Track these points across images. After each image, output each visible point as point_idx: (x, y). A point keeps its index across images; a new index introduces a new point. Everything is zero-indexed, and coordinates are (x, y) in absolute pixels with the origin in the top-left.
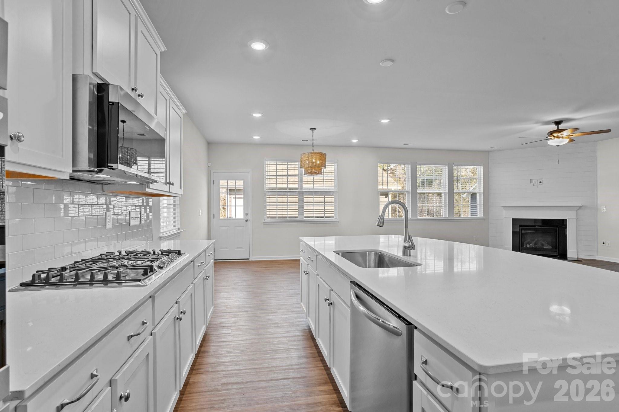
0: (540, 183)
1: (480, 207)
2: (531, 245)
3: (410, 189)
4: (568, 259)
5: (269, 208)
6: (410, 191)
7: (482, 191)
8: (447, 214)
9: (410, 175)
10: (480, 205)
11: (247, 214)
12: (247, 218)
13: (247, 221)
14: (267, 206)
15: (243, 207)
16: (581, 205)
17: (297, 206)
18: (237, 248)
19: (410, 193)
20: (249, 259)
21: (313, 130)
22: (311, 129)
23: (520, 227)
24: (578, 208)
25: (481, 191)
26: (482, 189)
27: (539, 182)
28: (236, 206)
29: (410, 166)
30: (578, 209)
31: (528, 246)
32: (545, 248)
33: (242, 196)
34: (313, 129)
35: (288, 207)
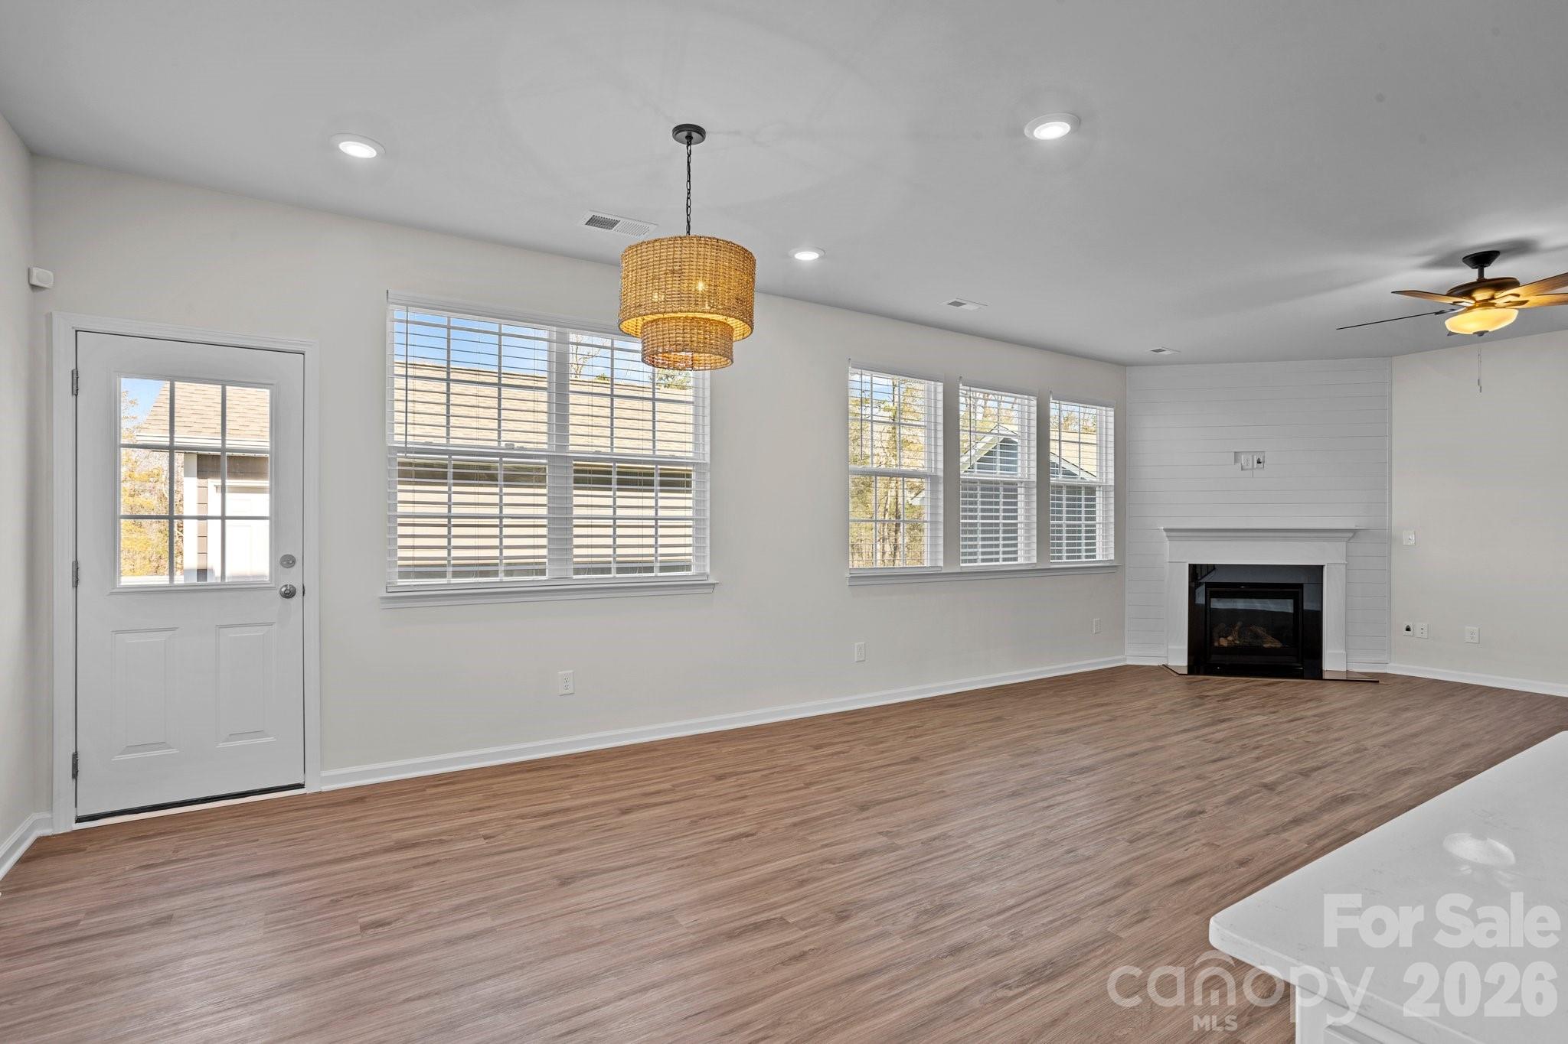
0: (1259, 462)
1: (1106, 530)
2: (1230, 638)
3: (941, 466)
4: (1326, 676)
5: (409, 530)
6: (941, 474)
7: (1112, 483)
8: (1035, 553)
9: (940, 420)
10: (1105, 525)
11: (288, 561)
12: (292, 577)
13: (289, 594)
14: (400, 520)
15: (267, 522)
16: (1356, 526)
17: (545, 522)
18: (233, 736)
19: (942, 481)
20: (300, 786)
21: (689, 138)
22: (679, 129)
23: (1210, 589)
24: (1351, 535)
25: (1106, 482)
26: (1111, 476)
27: (1255, 462)
28: (223, 518)
29: (940, 389)
30: (1350, 538)
31: (1224, 642)
32: (1264, 646)
33: (265, 483)
34: (690, 133)
35: (501, 526)
